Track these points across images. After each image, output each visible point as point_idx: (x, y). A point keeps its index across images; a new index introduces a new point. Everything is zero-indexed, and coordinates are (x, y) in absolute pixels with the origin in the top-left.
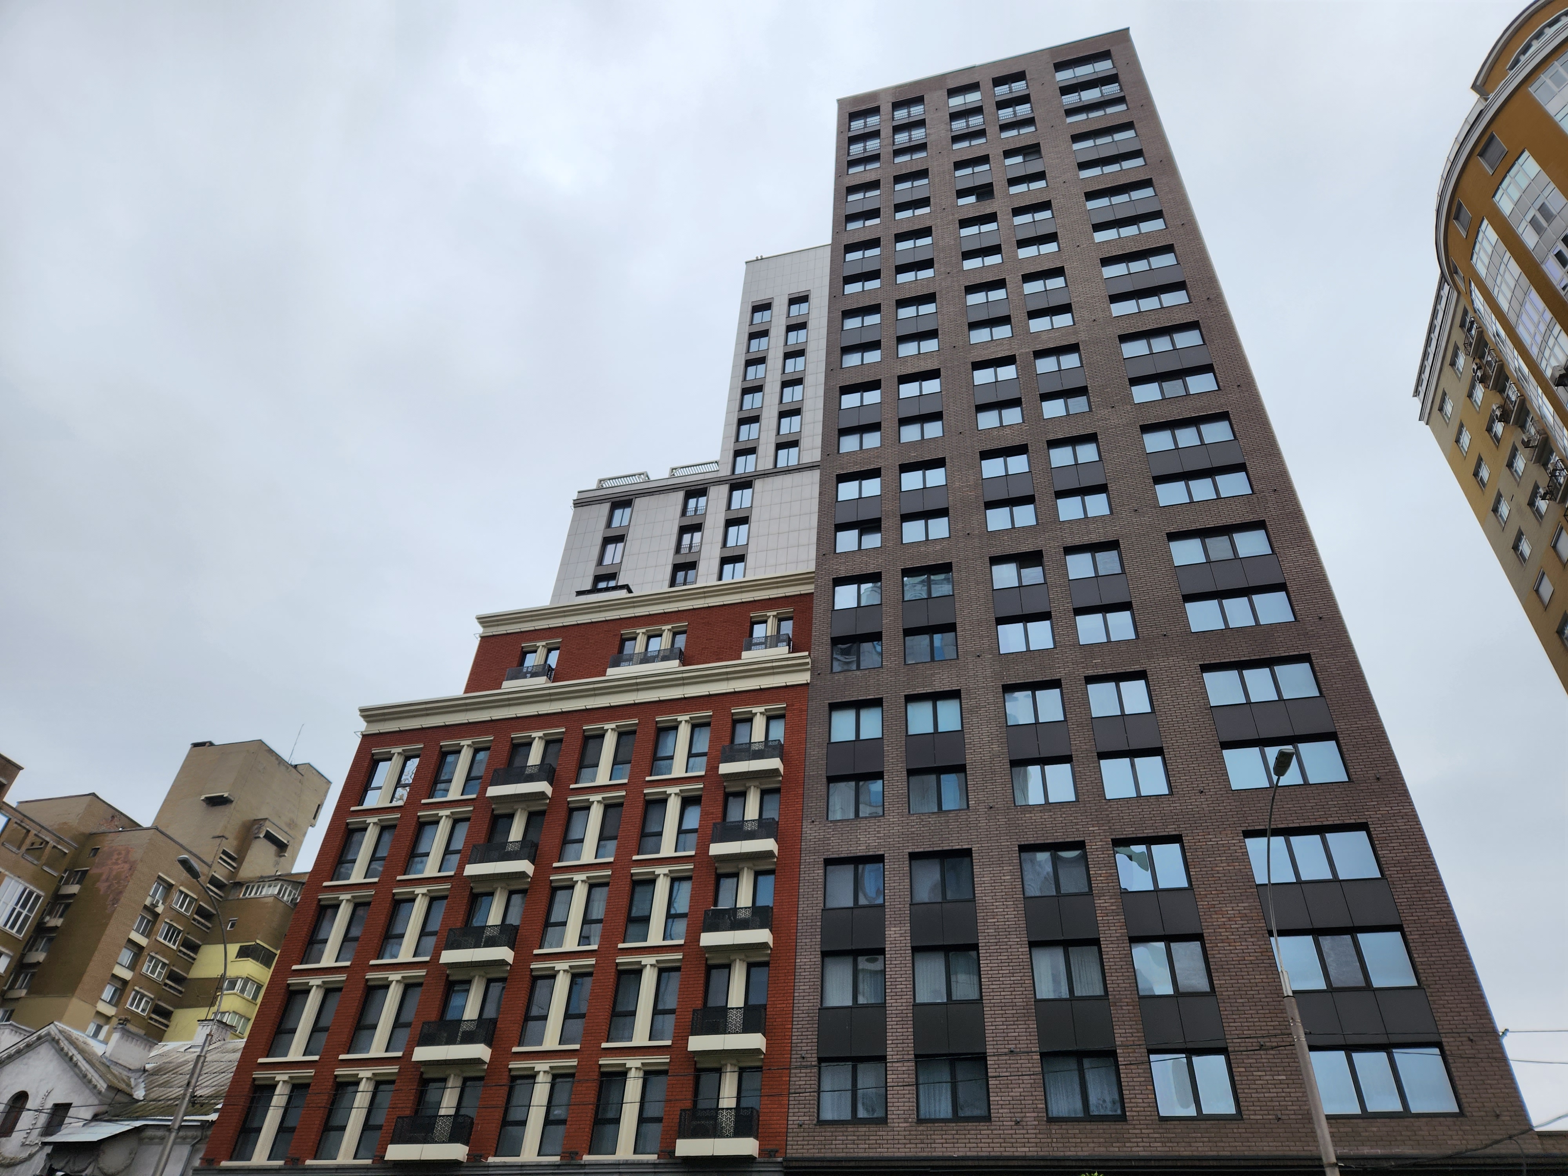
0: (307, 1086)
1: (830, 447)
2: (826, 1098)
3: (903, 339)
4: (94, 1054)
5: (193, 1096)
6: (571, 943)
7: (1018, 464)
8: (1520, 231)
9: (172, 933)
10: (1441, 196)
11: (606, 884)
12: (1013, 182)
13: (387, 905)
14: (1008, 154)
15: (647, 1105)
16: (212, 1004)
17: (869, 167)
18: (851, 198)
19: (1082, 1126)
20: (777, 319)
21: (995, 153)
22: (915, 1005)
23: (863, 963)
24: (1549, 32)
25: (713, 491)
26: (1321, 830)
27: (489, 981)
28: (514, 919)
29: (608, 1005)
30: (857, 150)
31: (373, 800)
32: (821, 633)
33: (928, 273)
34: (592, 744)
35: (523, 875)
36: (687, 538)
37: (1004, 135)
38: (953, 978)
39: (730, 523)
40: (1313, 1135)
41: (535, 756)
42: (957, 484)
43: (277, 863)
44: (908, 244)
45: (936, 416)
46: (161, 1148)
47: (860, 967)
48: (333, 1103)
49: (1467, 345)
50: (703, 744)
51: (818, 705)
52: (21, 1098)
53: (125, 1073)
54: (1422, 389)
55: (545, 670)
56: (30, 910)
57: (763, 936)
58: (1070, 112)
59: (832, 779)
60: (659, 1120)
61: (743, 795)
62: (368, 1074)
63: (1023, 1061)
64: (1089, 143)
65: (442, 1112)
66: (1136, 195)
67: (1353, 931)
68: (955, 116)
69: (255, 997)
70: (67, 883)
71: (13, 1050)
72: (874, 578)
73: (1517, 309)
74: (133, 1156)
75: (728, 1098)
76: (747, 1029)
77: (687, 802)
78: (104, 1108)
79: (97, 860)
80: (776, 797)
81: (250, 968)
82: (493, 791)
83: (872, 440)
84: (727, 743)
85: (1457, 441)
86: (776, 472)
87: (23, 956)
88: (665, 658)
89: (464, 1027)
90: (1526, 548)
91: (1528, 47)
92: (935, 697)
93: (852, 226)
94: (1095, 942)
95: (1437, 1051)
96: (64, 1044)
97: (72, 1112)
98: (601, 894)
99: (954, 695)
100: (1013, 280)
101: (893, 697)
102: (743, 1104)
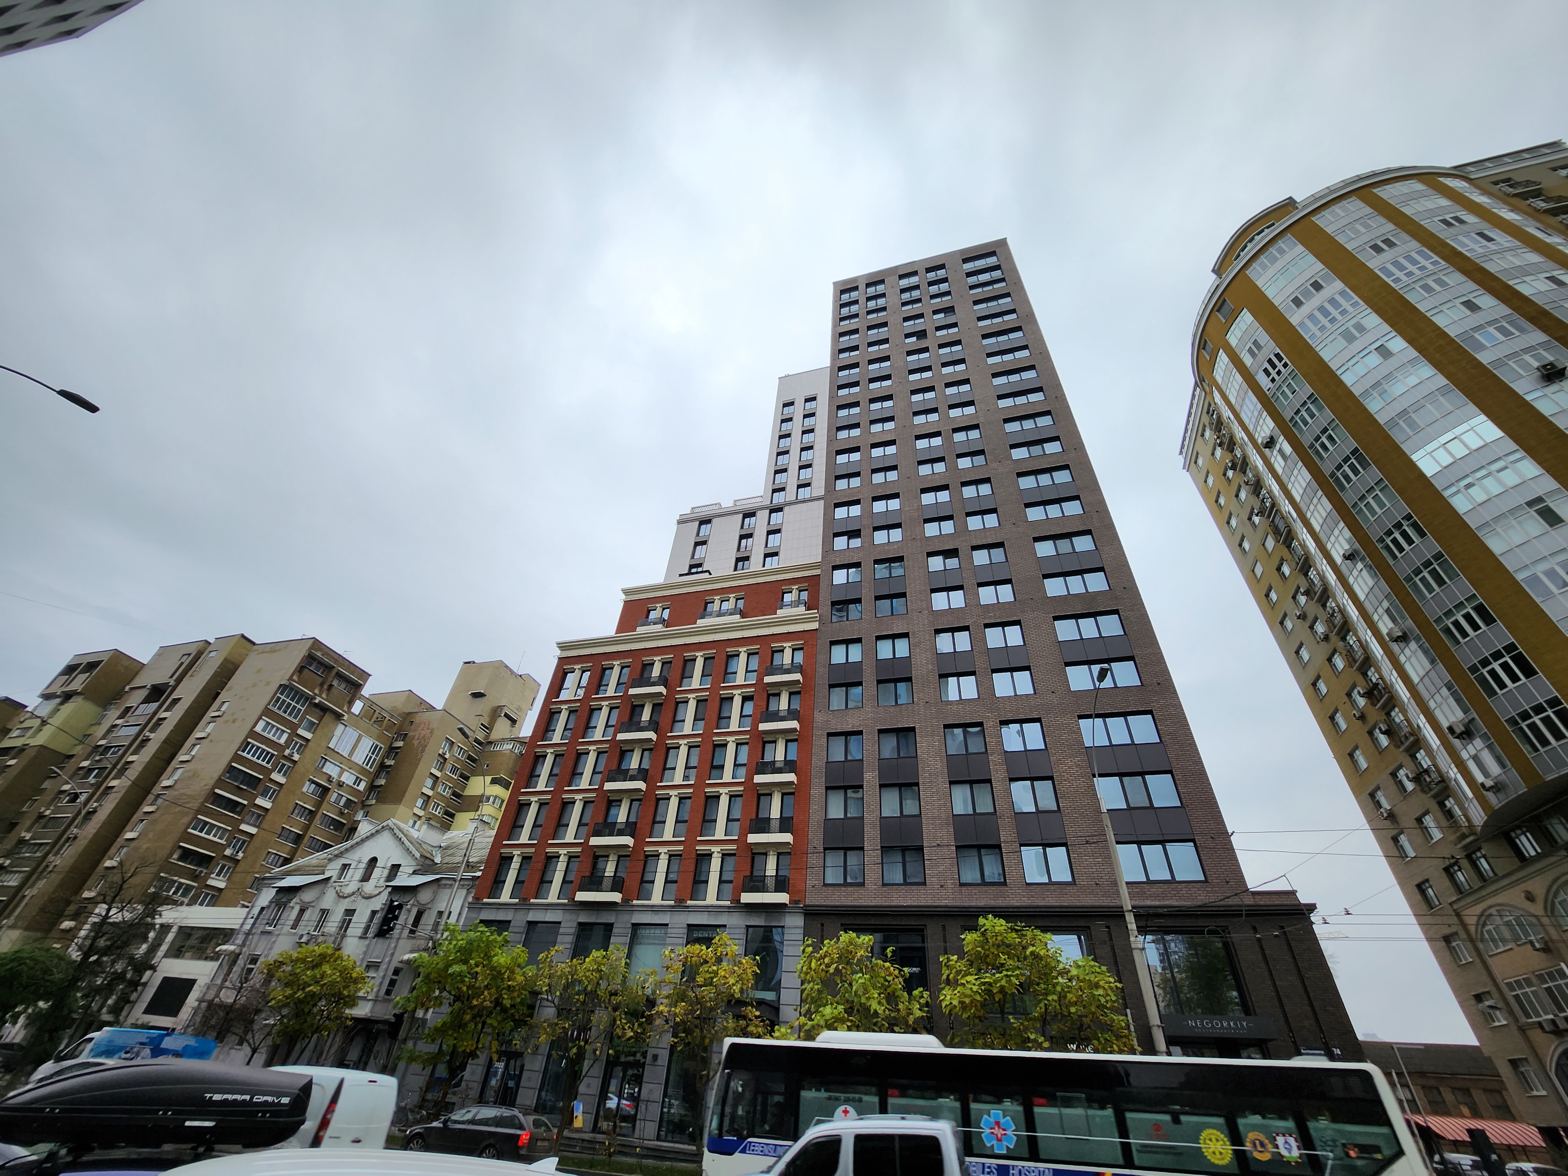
0: (531, 857)
1: (830, 487)
2: (829, 871)
3: (873, 422)
4: (412, 837)
5: (468, 862)
6: (678, 780)
7: (944, 496)
8: (1242, 356)
9: (454, 770)
10: (1195, 336)
11: (698, 746)
12: (938, 329)
13: (574, 755)
14: (935, 312)
15: (723, 873)
16: (477, 811)
17: (852, 321)
18: (842, 339)
19: (980, 888)
20: (798, 411)
21: (928, 312)
22: (881, 818)
23: (850, 793)
24: (1257, 238)
25: (759, 513)
26: (1124, 715)
27: (632, 801)
28: (645, 765)
29: (701, 816)
30: (845, 311)
31: (564, 695)
32: (825, 599)
33: (888, 383)
34: (689, 664)
35: (650, 740)
36: (744, 542)
37: (933, 301)
38: (904, 802)
39: (769, 533)
40: (1118, 894)
41: (656, 672)
42: (907, 509)
43: (511, 731)
44: (876, 366)
45: (894, 468)
46: (450, 890)
47: (848, 796)
48: (545, 868)
49: (1211, 424)
50: (754, 664)
51: (823, 642)
52: (374, 860)
53: (430, 848)
54: (1184, 451)
55: (662, 621)
56: (377, 756)
57: (791, 777)
58: (972, 287)
59: (831, 686)
60: (731, 882)
61: (778, 695)
62: (565, 852)
63: (945, 850)
64: (984, 305)
65: (606, 874)
66: (1012, 336)
67: (1142, 774)
68: (903, 291)
69: (500, 807)
70: (396, 740)
71: (369, 834)
72: (857, 565)
73: (1240, 401)
74: (435, 894)
75: (771, 870)
76: (782, 830)
77: (745, 699)
78: (419, 867)
79: (412, 727)
80: (798, 696)
81: (498, 790)
82: (632, 691)
83: (855, 482)
84: (769, 664)
85: (1206, 481)
86: (797, 502)
87: (373, 781)
88: (731, 614)
89: (618, 827)
90: (1246, 545)
91: (1245, 247)
92: (894, 637)
93: (842, 356)
94: (989, 781)
95: (1192, 844)
96: (397, 831)
97: (401, 869)
98: (695, 752)
99: (905, 635)
100: (939, 386)
101: (868, 638)
102: (779, 874)
